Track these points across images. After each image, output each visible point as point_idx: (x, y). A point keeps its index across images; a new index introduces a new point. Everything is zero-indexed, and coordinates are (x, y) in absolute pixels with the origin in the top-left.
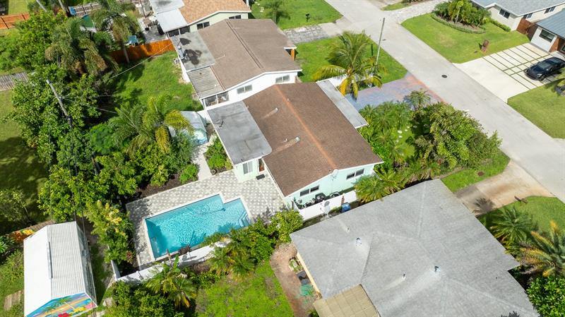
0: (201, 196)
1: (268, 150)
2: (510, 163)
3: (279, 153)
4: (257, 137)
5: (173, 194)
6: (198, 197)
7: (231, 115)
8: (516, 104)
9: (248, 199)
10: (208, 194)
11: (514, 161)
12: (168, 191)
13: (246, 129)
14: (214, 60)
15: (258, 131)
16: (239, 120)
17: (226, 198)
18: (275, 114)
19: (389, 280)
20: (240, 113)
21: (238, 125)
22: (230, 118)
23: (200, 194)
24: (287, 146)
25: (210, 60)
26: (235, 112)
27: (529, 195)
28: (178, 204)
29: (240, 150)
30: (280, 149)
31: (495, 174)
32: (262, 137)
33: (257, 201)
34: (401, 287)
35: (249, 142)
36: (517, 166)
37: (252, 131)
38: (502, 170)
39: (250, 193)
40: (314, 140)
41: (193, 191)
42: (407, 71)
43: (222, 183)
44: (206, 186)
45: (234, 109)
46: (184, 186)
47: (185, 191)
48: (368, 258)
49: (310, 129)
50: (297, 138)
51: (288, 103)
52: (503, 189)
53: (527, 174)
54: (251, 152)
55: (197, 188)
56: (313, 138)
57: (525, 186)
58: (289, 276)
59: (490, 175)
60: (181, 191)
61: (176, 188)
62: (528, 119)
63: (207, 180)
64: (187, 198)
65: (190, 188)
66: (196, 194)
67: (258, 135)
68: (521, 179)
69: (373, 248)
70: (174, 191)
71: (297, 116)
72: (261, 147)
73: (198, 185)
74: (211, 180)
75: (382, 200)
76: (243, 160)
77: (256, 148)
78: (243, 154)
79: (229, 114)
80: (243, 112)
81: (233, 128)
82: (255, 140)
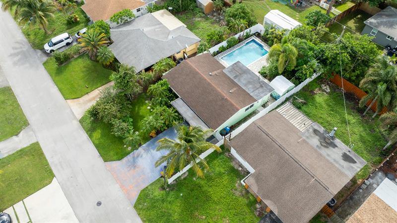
4: (236, 77)
7: (257, 89)
24: (215, 72)
29: (240, 69)
32: (232, 77)
37: (239, 80)
49: (205, 80)
76: (235, 64)
77: (232, 71)
78: (237, 66)
79: (260, 89)
80: (252, 92)
81: (252, 81)
82: (234, 75)
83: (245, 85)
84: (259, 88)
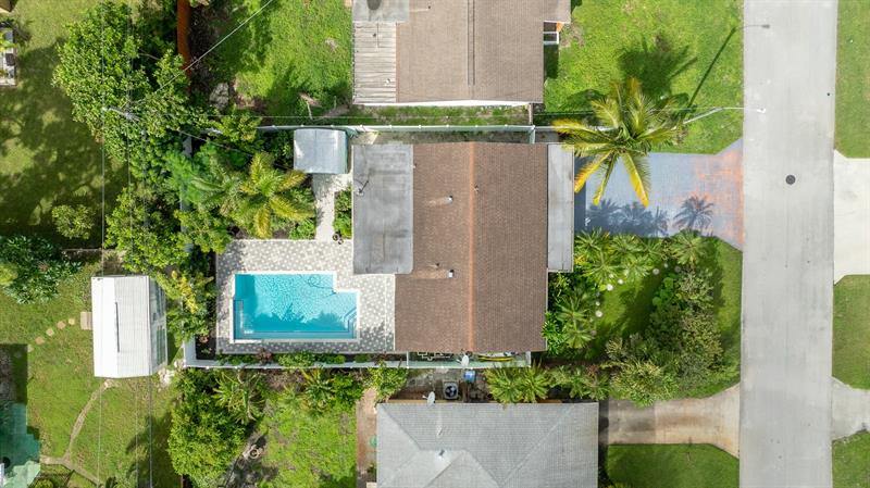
0: (310, 267)
1: (407, 266)
2: (733, 388)
3: (419, 281)
4: (402, 235)
5: (277, 249)
6: (306, 269)
7: (386, 173)
8: (846, 292)
9: (366, 299)
10: (319, 269)
11: (741, 386)
13: (395, 211)
17: (340, 286)
18: (444, 206)
20: (400, 172)
22: (382, 176)
24: (433, 275)
26: (392, 167)
30: (423, 275)
31: (696, 397)
32: (410, 239)
33: (375, 307)
35: (388, 239)
36: (737, 397)
37: (401, 220)
38: (710, 394)
39: (372, 291)
40: (470, 288)
41: (303, 255)
42: (741, 134)
43: (342, 257)
44: (321, 253)
47: (294, 251)
48: (442, 473)
50: (451, 274)
51: (471, 198)
54: (383, 261)
55: (309, 253)
56: (471, 283)
57: (718, 427)
59: (688, 396)
60: (288, 249)
61: (283, 241)
63: (325, 244)
64: (293, 263)
65: (301, 248)
67: (406, 231)
68: (723, 416)
70: (280, 244)
72: (400, 258)
73: (312, 249)
74: (329, 246)
76: (368, 271)
77: (394, 256)
78: (372, 260)
79: (383, 169)
80: (404, 172)
81: (377, 201)
82: (398, 240)
83: (401, 199)
84: (380, 172)
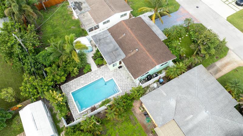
0: (94, 79)
1: (123, 56)
2: (229, 51)
3: (129, 57)
4: (117, 49)
5: (82, 79)
6: (93, 80)
7: (103, 38)
8: (231, 20)
9: (116, 79)
10: (98, 78)
11: (231, 50)
12: (79, 78)
13: (112, 45)
14: (89, 7)
15: (118, 46)
16: (108, 41)
17: (107, 79)
18: (124, 37)
19: (186, 117)
20: (107, 37)
21: (107, 44)
22: (103, 40)
23: (94, 78)
24: (132, 53)
25: (87, 7)
26: (104, 36)
27: (238, 66)
28: (85, 84)
29: (110, 57)
30: (129, 55)
31: (223, 57)
32: (120, 49)
33: (120, 80)
34: (191, 119)
35: (114, 52)
36: (232, 52)
37: (115, 46)
38: (225, 55)
39: (117, 76)
40: (145, 50)
41: (90, 77)
42: (180, 5)
43: (103, 72)
44: (96, 74)
45: (104, 35)
46: (86, 74)
47: (87, 77)
48: (176, 107)
49: (142, 44)
50: (137, 50)
51: (130, 31)
52: (226, 64)
53: (237, 56)
54: (116, 58)
55: (92, 75)
56: (144, 49)
57: (236, 62)
58: (140, 114)
59: (221, 58)
60: (85, 77)
61: (83, 76)
62: (236, 28)
63: (96, 71)
64: (88, 80)
65: (89, 75)
66: (92, 78)
67: (118, 48)
68: (234, 59)
69: (177, 102)
70: (82, 77)
71: (135, 38)
72: (120, 55)
73: (92, 74)
74: (98, 70)
75: (178, 78)
76: (113, 62)
77: (118, 55)
83: (111, 42)
